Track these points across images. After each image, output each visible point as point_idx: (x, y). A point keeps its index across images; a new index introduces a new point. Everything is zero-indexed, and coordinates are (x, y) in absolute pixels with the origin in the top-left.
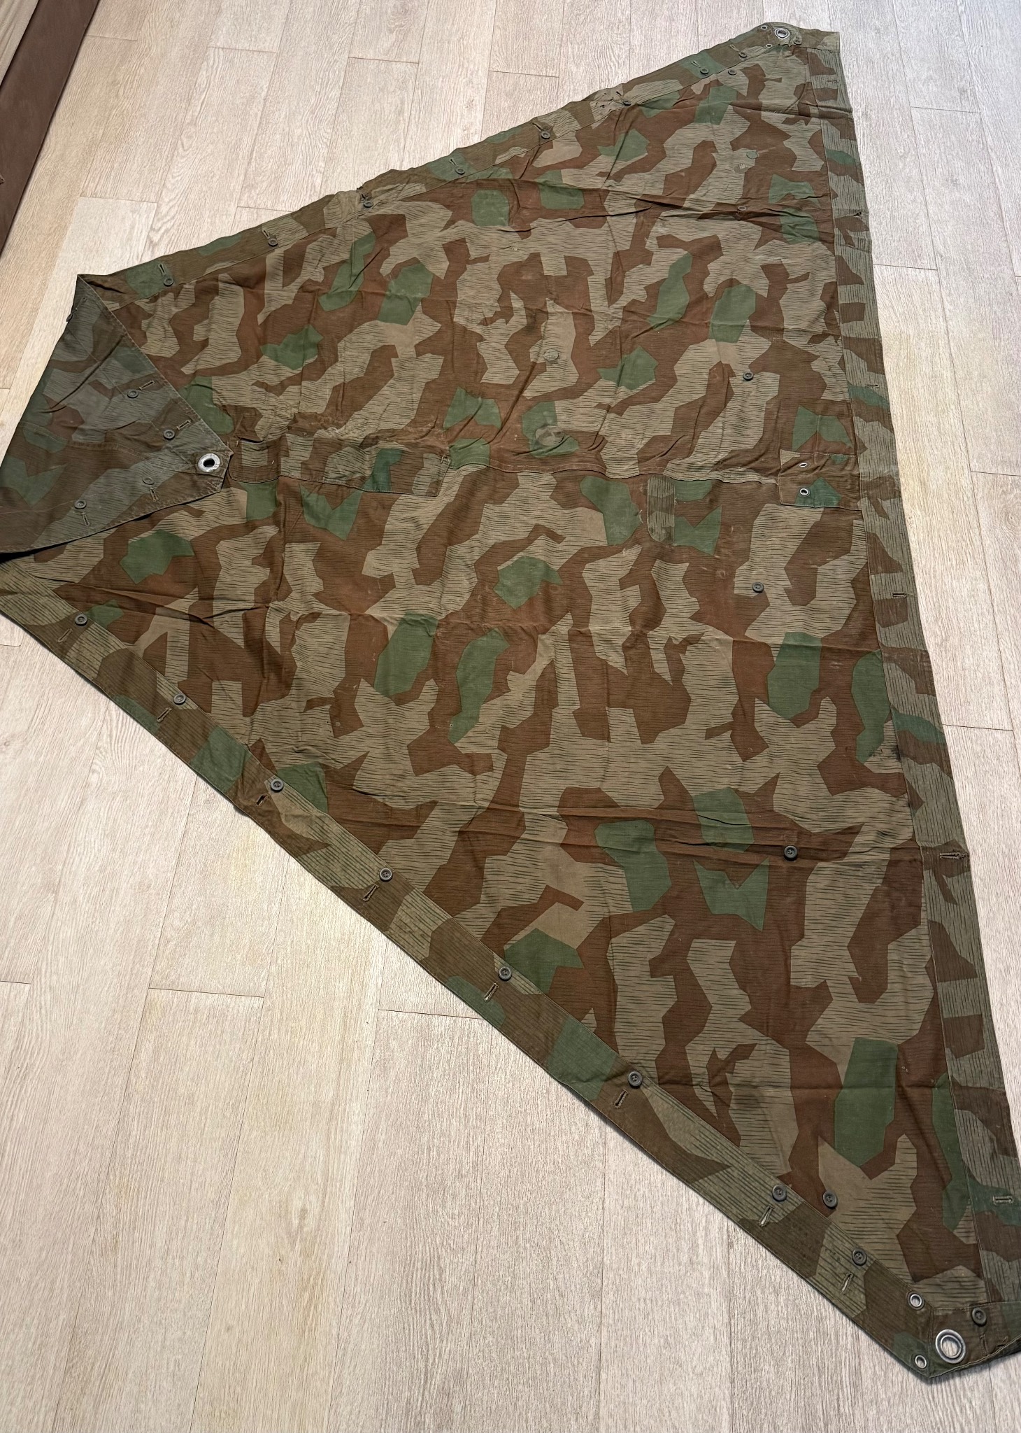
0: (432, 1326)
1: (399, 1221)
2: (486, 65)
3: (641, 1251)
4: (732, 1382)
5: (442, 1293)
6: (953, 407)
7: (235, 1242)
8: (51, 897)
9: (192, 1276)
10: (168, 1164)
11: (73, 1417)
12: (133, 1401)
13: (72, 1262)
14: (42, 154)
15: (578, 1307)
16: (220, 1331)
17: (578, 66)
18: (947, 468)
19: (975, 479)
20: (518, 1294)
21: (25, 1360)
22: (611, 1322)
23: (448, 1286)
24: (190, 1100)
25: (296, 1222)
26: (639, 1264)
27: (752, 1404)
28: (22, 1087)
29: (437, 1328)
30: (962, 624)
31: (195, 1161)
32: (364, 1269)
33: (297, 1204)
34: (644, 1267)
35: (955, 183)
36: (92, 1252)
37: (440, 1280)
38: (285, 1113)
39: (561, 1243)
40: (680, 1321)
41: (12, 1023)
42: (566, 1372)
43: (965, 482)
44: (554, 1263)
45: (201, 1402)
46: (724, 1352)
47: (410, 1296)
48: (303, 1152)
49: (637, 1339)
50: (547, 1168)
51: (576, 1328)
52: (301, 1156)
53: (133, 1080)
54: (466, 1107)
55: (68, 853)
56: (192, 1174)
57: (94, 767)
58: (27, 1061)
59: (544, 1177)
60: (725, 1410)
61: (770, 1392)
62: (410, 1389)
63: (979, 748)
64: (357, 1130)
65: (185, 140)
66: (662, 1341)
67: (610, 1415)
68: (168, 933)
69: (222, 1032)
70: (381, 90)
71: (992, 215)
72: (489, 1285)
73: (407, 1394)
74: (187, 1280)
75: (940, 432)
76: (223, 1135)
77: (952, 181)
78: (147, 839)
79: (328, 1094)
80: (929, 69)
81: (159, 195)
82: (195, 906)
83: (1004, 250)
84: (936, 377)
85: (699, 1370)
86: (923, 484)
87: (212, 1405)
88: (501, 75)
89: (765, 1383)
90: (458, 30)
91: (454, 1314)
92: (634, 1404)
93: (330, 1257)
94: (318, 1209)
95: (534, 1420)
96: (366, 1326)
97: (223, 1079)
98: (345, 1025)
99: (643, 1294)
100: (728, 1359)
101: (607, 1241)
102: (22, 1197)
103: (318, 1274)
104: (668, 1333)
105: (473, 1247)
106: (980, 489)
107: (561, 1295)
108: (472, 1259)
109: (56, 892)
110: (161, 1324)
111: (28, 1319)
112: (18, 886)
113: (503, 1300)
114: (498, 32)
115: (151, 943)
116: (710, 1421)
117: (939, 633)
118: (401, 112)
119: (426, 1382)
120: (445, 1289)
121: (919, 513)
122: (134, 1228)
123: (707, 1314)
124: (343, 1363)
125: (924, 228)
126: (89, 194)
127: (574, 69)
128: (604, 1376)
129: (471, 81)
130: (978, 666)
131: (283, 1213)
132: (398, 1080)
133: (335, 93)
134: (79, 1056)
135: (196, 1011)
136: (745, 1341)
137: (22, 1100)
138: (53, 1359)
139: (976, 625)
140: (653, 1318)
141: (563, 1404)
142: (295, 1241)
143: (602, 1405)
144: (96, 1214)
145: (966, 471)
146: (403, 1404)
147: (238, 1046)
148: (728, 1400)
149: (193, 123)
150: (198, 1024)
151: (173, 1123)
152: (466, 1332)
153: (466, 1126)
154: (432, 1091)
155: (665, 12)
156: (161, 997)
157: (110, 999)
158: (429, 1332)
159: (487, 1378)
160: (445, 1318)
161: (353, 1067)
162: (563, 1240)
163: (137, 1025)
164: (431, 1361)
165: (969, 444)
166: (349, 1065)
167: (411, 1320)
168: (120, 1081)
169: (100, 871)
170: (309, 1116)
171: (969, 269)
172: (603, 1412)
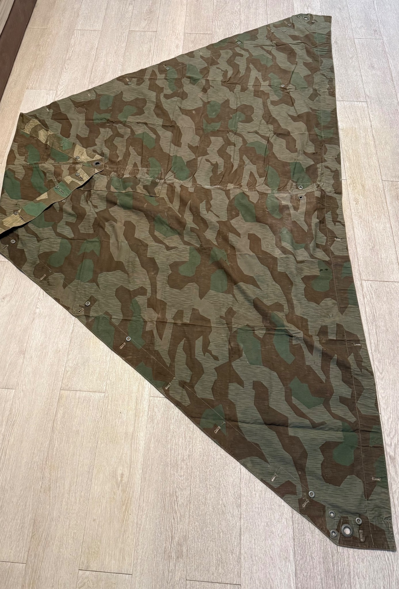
0: (174, 519)
1: (160, 478)
2: (183, 30)
3: (256, 489)
4: (294, 540)
5: (177, 506)
6: (374, 155)
7: (96, 487)
8: (22, 356)
9: (80, 500)
10: (69, 457)
11: (35, 554)
12: (58, 548)
13: (33, 495)
14: (11, 74)
15: (231, 511)
16: (91, 521)
17: (219, 29)
18: (373, 180)
19: (384, 183)
20: (207, 506)
21: (16, 533)
22: (245, 517)
23: (180, 503)
24: (78, 432)
25: (120, 479)
26: (256, 494)
27: (302, 548)
28: (12, 429)
29: (176, 519)
30: (380, 241)
31: (80, 456)
32: (146, 497)
33: (119, 472)
34: (257, 495)
35: (373, 67)
36: (41, 491)
37: (177, 501)
38: (114, 437)
39: (224, 486)
40: (272, 516)
41: (8, 404)
42: (227, 536)
43: (380, 185)
44: (221, 494)
45: (84, 548)
46: (290, 528)
47: (165, 507)
48: (121, 451)
49: (255, 523)
50: (218, 457)
51: (231, 519)
52: (121, 453)
53: (55, 425)
54: (185, 434)
55: (28, 339)
56: (79, 461)
57: (37, 306)
58: (14, 419)
59: (217, 461)
60: (291, 551)
61: (309, 544)
62: (166, 543)
63: (388, 290)
64: (142, 443)
65: (66, 66)
66: (265, 524)
67: (245, 553)
68: (68, 369)
69: (89, 406)
70: (142, 43)
71: (389, 79)
72: (196, 503)
73: (165, 545)
74: (78, 502)
75: (369, 166)
76: (90, 446)
77: (372, 67)
78: (58, 333)
79: (131, 429)
80: (361, 23)
81: (57, 87)
82: (77, 358)
83: (394, 93)
84: (367, 144)
85: (281, 535)
86: (363, 186)
87: (88, 549)
88: (189, 34)
89: (307, 540)
90: (172, 18)
91: (182, 514)
92: (255, 548)
93: (133, 492)
94: (128, 474)
95: (215, 555)
96: (148, 519)
97: (90, 424)
98: (137, 403)
99: (257, 506)
100: (292, 531)
101: (243, 485)
102: (13, 470)
103: (128, 499)
104: (268, 521)
105: (189, 488)
106: (386, 187)
107: (225, 506)
108: (189, 492)
109: (24, 354)
110: (68, 518)
111: (17, 517)
112: (10, 352)
113: (202, 508)
114: (187, 17)
115: (61, 373)
116: (286, 555)
117: (371, 244)
118: (150, 51)
119: (172, 540)
120: (179, 504)
121: (362, 197)
122: (57, 482)
123: (283, 513)
124: (139, 533)
125: (361, 85)
126: (30, 88)
127: (218, 31)
128: (242, 538)
129: (177, 38)
130: (387, 257)
131: (114, 476)
132: (158, 423)
133: (124, 45)
134: (34, 416)
135: (79, 398)
136: (299, 524)
137: (12, 434)
138: (26, 532)
139: (386, 241)
140: (262, 515)
141: (226, 548)
142: (119, 487)
143: (242, 549)
144: (42, 477)
145: (380, 180)
146: (163, 549)
147: (95, 411)
148: (293, 547)
149: (69, 59)
150: (80, 403)
151: (71, 441)
152: (187, 521)
153: (185, 441)
154: (172, 427)
155: (254, 7)
156: (65, 393)
157: (46, 394)
158: (173, 521)
159: (196, 539)
160: (179, 515)
161: (140, 419)
162: (225, 485)
163: (56, 404)
164: (173, 532)
165: (381, 170)
166: (139, 418)
167: (165, 516)
168: (50, 425)
169: (41, 345)
170: (123, 438)
171: (379, 101)
172: (242, 552)
